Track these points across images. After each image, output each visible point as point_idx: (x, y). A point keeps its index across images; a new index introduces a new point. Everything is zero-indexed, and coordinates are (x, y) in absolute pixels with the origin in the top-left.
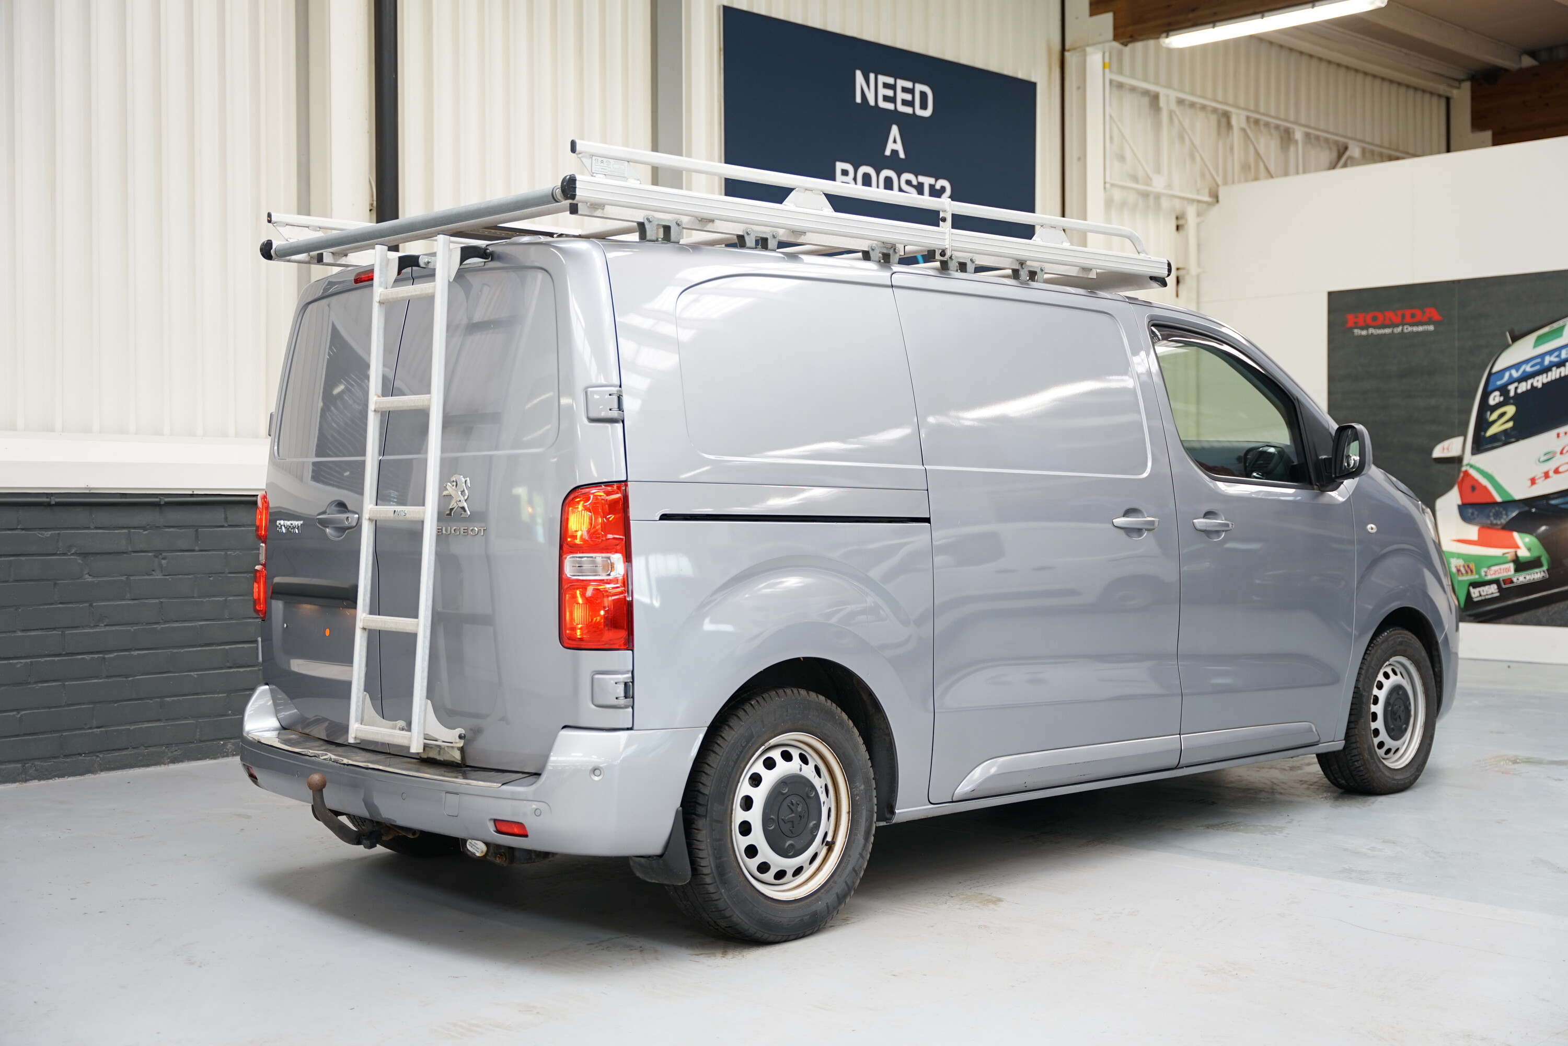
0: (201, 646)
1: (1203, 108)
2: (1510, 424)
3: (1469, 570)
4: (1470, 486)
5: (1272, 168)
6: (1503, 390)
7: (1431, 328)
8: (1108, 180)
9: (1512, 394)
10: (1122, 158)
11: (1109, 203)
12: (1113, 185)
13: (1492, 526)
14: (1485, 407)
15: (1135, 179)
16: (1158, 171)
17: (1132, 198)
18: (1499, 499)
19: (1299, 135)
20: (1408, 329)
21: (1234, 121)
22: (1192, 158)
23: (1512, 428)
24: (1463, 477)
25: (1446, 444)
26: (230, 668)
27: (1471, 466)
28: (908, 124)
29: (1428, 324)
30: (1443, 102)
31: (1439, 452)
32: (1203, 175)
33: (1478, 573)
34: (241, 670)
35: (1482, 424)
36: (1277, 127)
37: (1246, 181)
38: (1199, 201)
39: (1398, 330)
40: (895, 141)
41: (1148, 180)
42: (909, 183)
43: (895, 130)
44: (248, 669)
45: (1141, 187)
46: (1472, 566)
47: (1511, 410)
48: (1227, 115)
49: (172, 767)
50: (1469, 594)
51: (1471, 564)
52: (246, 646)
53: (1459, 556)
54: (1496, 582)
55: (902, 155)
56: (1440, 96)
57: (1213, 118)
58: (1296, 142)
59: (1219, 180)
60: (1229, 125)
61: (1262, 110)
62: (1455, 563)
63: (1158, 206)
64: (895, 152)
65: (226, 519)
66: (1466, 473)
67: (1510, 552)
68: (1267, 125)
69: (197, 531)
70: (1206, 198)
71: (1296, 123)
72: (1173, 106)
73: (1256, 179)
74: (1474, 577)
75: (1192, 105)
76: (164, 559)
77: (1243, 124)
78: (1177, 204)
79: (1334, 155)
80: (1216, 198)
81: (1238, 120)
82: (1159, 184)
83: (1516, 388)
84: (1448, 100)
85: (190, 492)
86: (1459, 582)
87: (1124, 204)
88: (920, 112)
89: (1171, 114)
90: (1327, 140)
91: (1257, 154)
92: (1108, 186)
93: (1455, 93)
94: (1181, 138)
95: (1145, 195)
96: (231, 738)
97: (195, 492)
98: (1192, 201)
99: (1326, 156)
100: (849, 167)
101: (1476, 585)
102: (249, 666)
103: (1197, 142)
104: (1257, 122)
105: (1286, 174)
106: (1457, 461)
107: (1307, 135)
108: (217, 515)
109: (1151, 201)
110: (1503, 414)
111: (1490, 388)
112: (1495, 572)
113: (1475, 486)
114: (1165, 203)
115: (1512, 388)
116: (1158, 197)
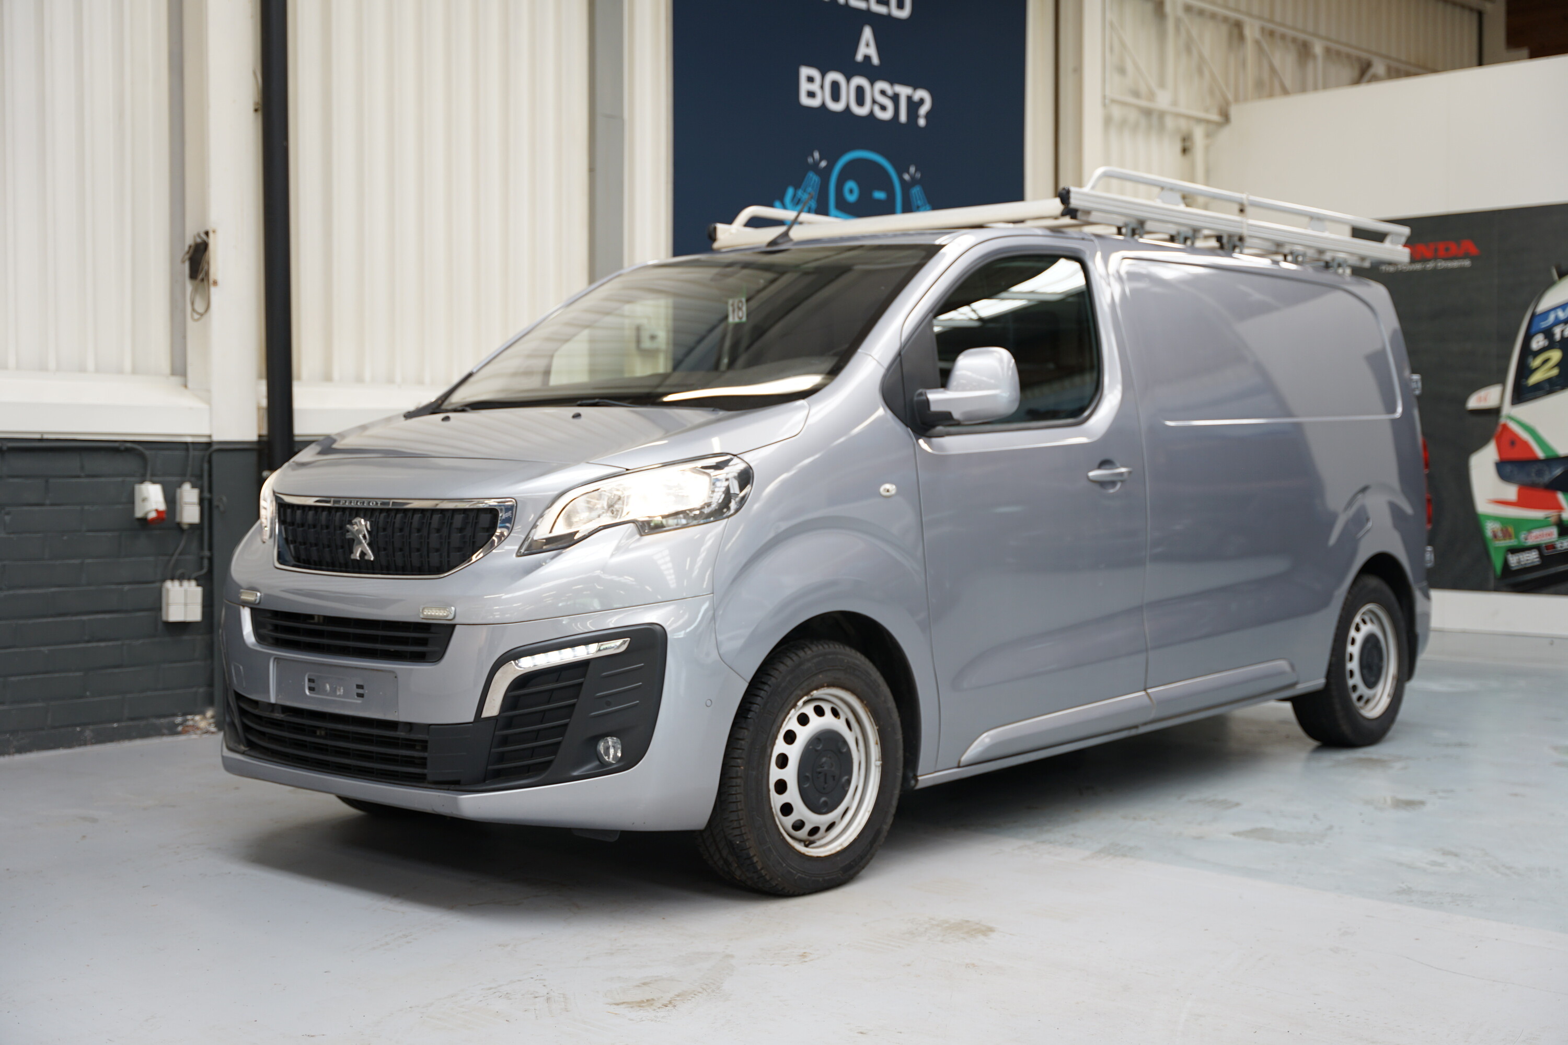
0: (52, 616)
1: (1213, 16)
2: (1555, 372)
3: (1506, 534)
4: (1509, 441)
5: (1288, 83)
6: (1548, 333)
7: (1467, 263)
8: (1108, 93)
9: (1558, 336)
10: (1122, 71)
11: (1108, 121)
12: (1113, 101)
13: (1533, 486)
14: (1527, 352)
15: (1136, 94)
16: (1162, 84)
17: (1133, 115)
18: (1541, 454)
19: (1318, 48)
20: (1442, 264)
21: (1248, 32)
22: (1200, 72)
23: (1558, 376)
24: (1502, 432)
25: (1482, 393)
26: (88, 641)
27: (1511, 418)
28: (883, 25)
29: (1464, 257)
30: (1475, 17)
31: (1475, 402)
32: (1212, 92)
33: (1517, 537)
34: (102, 644)
35: (1524, 371)
36: (1294, 40)
37: (1260, 97)
38: (1208, 122)
39: (1430, 265)
40: (867, 45)
41: (1151, 96)
42: (883, 93)
43: (867, 33)
44: (110, 643)
45: (1143, 103)
46: (1511, 530)
47: (1556, 355)
48: (1238, 26)
49: (18, 758)
50: (1506, 564)
51: (1510, 527)
52: (107, 616)
53: (1496, 518)
54: (1537, 547)
55: (875, 61)
56: (1471, 9)
57: (1224, 29)
58: (1314, 57)
59: (1230, 97)
60: (1241, 37)
61: (1278, 18)
62: (1490, 528)
63: (1162, 127)
64: (867, 58)
65: (82, 468)
66: (1505, 427)
67: (1552, 514)
68: (1283, 37)
69: (47, 482)
70: (1215, 117)
71: (1316, 35)
72: (1180, 13)
73: (1271, 95)
74: (1512, 542)
75: (1201, 13)
76: (8, 513)
77: (1257, 35)
78: (1183, 124)
79: (1356, 73)
80: (1226, 117)
81: (1251, 31)
82: (1163, 101)
83: (1562, 332)
84: (1480, 14)
85: (38, 436)
86: (1497, 548)
87: (1124, 123)
88: (897, 13)
89: (1178, 21)
90: (1349, 56)
91: (1273, 70)
92: (1107, 101)
93: (1488, 7)
94: (1188, 49)
95: (1148, 113)
96: (89, 724)
97: (46, 436)
98: (1199, 121)
99: (1348, 72)
100: (815, 73)
101: (1514, 550)
102: (110, 640)
103: (1206, 53)
104: (1272, 34)
105: (1303, 89)
106: (1495, 412)
107: (1328, 51)
108: (72, 463)
109: (1155, 120)
110: (1546, 361)
111: (1533, 330)
112: (1537, 537)
113: (1515, 440)
114: (1170, 123)
115: (1557, 331)
116: (1162, 115)
